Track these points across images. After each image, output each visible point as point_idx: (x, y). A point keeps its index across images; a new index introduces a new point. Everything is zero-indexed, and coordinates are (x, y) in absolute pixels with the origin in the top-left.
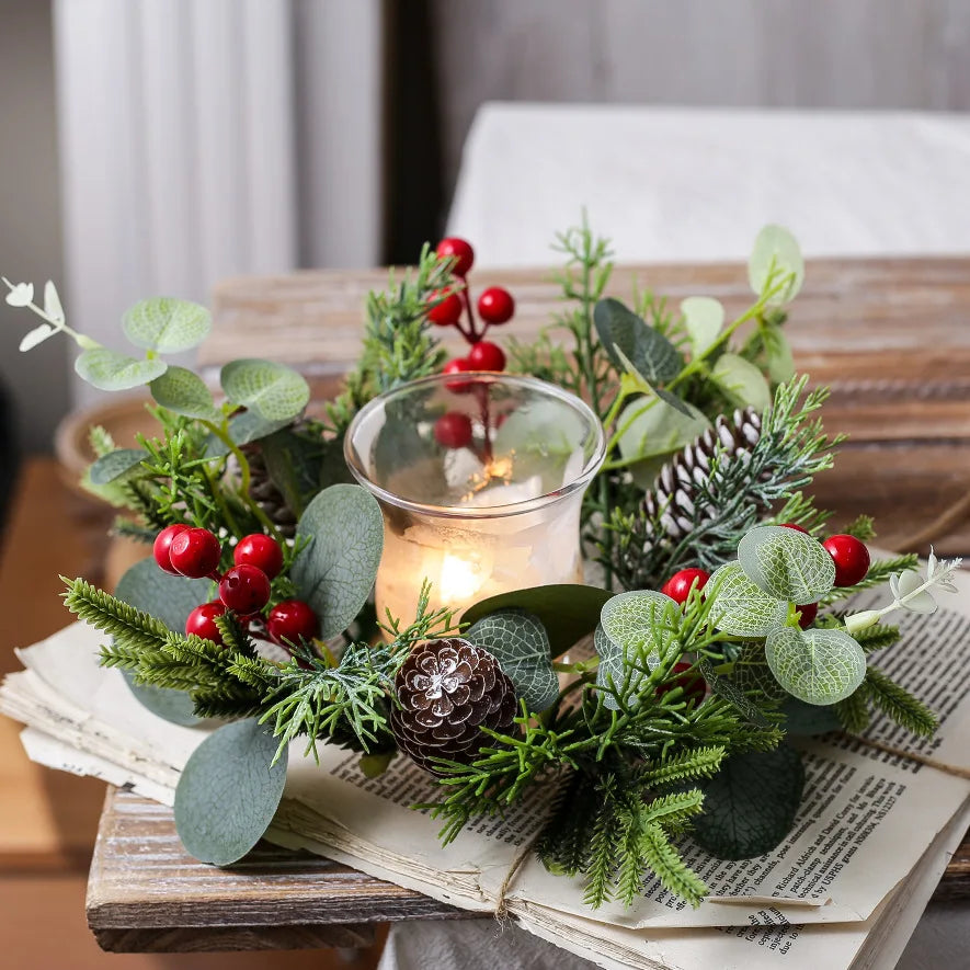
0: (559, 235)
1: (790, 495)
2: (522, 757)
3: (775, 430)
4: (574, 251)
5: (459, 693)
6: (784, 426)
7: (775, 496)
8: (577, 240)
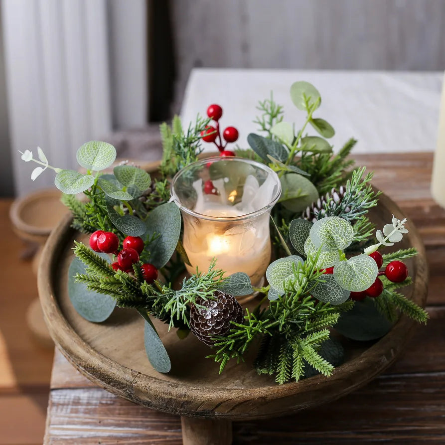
0: (260, 103)
1: (358, 218)
2: (248, 332)
3: (352, 191)
4: (267, 110)
5: (219, 315)
6: (356, 188)
7: (352, 219)
8: (268, 105)
